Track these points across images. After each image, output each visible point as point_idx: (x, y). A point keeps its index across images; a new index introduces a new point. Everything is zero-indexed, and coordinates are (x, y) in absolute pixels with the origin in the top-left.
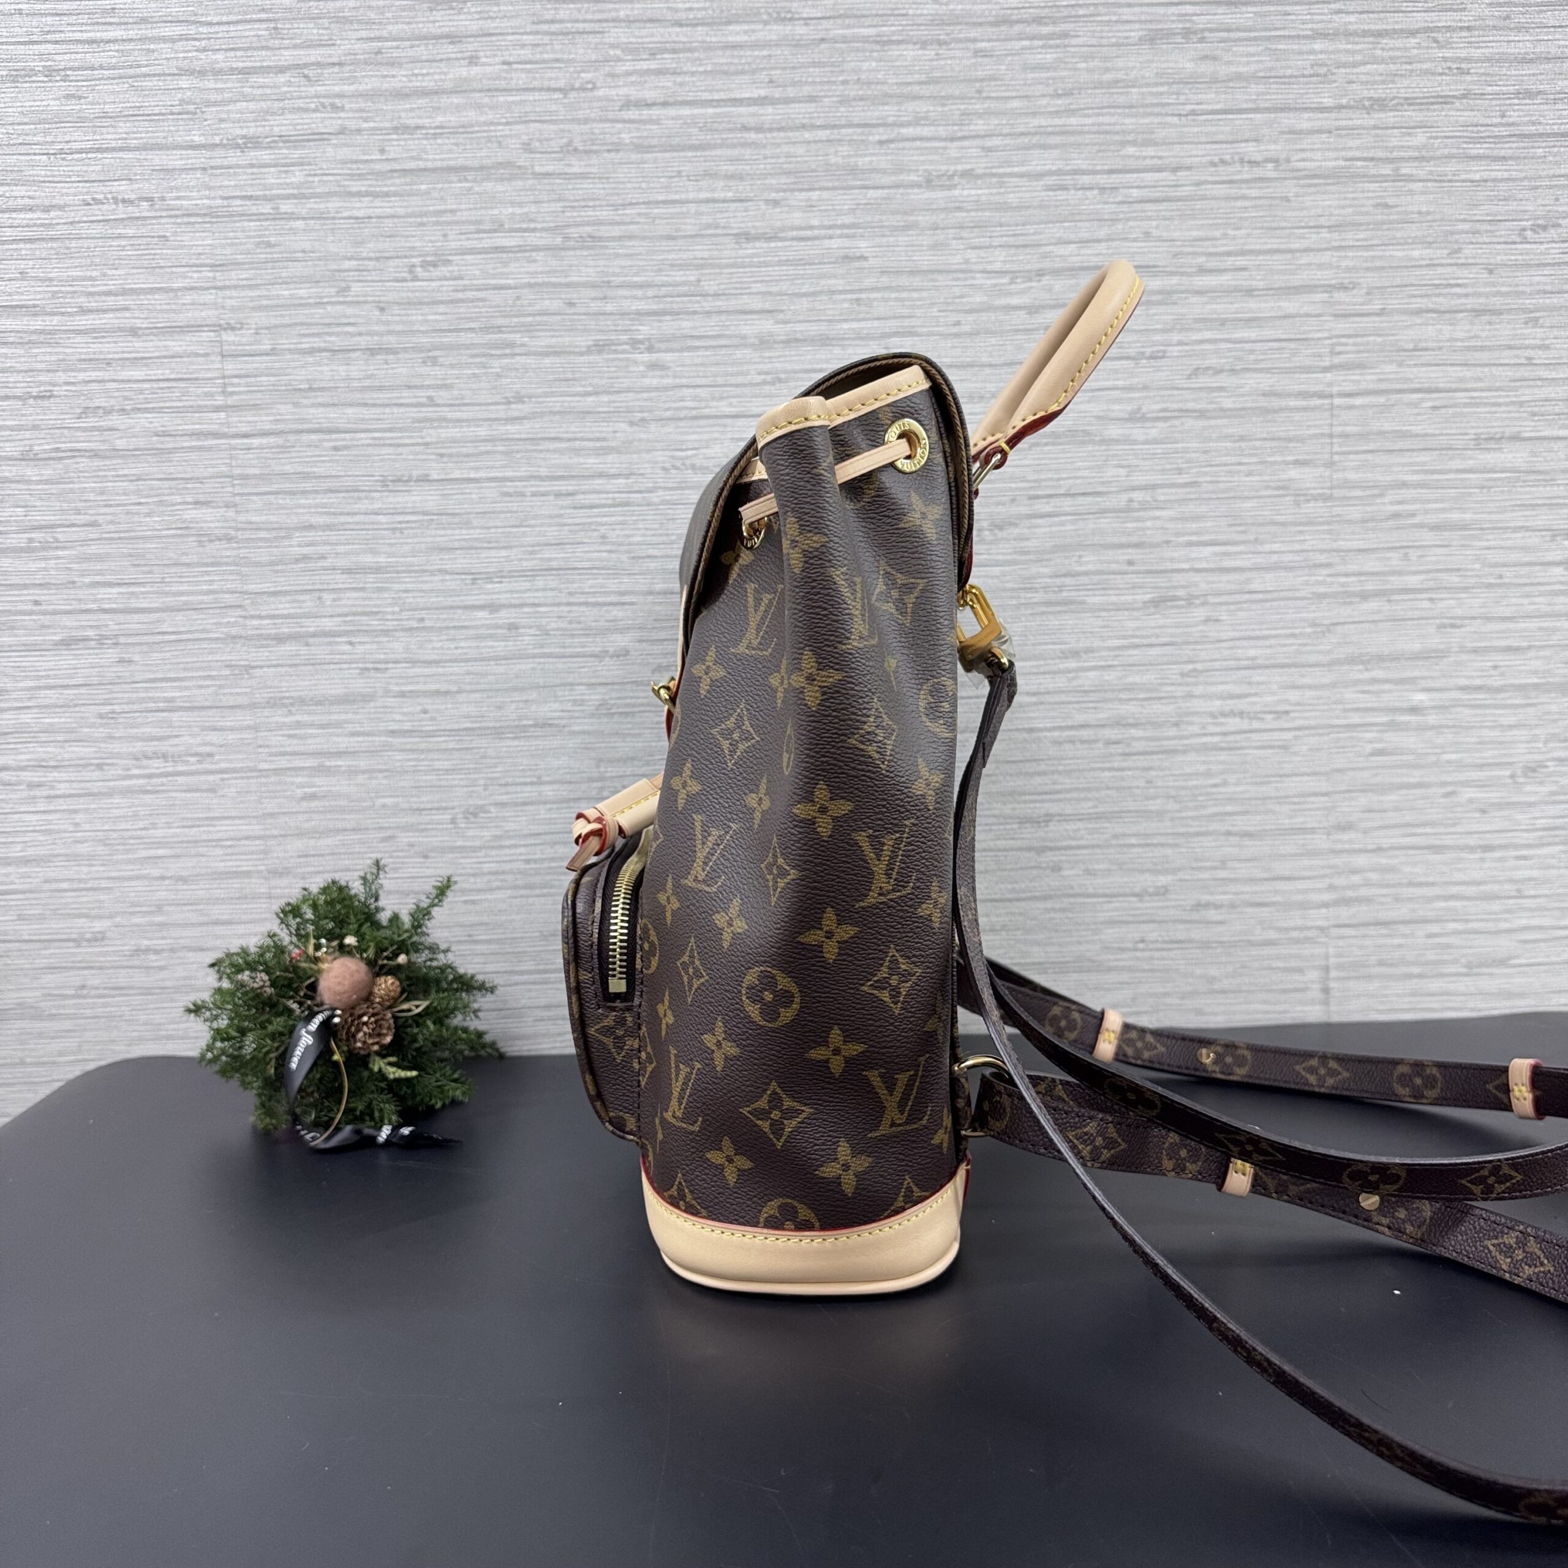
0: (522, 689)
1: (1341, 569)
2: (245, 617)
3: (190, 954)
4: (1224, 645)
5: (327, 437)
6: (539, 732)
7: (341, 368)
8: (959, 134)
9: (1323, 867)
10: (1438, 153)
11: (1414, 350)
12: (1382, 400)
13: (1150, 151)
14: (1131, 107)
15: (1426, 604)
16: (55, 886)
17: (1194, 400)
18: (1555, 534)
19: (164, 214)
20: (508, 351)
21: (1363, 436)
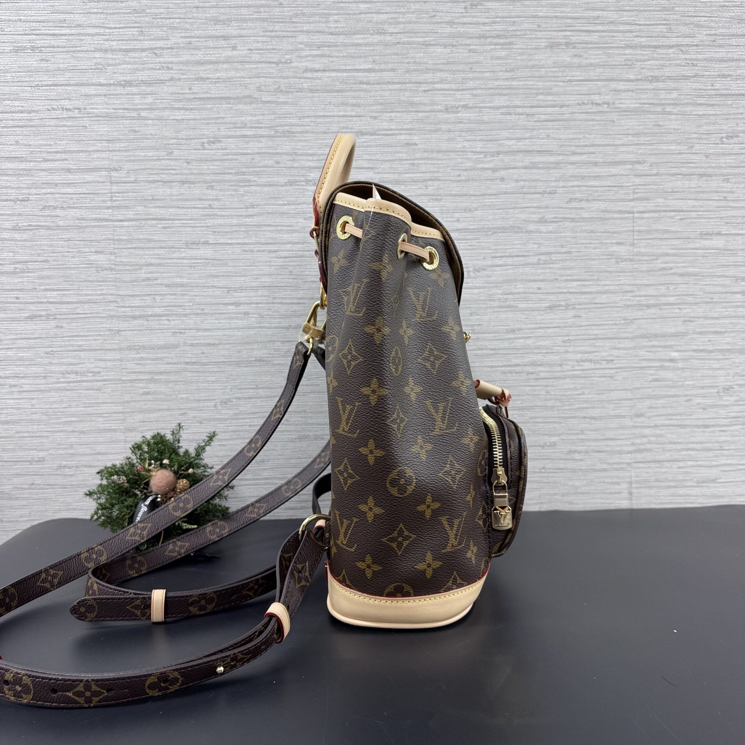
0: (250, 343)
1: (638, 293)
2: (118, 307)
3: (85, 469)
4: (583, 328)
5: (160, 222)
6: (258, 364)
7: (167, 190)
8: (461, 88)
9: (629, 434)
10: (683, 102)
11: (672, 192)
12: (657, 215)
13: (550, 98)
14: (541, 77)
15: (678, 311)
16: (21, 435)
17: (570, 213)
18: (737, 279)
19: (86, 116)
20: (247, 184)
21: (648, 232)
